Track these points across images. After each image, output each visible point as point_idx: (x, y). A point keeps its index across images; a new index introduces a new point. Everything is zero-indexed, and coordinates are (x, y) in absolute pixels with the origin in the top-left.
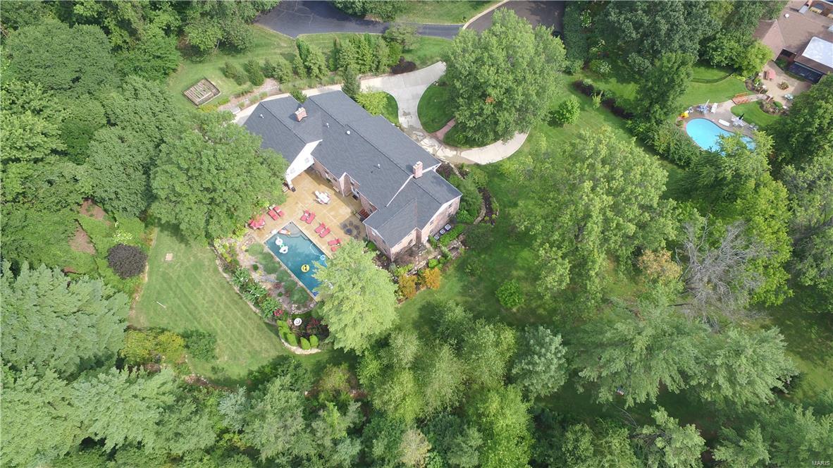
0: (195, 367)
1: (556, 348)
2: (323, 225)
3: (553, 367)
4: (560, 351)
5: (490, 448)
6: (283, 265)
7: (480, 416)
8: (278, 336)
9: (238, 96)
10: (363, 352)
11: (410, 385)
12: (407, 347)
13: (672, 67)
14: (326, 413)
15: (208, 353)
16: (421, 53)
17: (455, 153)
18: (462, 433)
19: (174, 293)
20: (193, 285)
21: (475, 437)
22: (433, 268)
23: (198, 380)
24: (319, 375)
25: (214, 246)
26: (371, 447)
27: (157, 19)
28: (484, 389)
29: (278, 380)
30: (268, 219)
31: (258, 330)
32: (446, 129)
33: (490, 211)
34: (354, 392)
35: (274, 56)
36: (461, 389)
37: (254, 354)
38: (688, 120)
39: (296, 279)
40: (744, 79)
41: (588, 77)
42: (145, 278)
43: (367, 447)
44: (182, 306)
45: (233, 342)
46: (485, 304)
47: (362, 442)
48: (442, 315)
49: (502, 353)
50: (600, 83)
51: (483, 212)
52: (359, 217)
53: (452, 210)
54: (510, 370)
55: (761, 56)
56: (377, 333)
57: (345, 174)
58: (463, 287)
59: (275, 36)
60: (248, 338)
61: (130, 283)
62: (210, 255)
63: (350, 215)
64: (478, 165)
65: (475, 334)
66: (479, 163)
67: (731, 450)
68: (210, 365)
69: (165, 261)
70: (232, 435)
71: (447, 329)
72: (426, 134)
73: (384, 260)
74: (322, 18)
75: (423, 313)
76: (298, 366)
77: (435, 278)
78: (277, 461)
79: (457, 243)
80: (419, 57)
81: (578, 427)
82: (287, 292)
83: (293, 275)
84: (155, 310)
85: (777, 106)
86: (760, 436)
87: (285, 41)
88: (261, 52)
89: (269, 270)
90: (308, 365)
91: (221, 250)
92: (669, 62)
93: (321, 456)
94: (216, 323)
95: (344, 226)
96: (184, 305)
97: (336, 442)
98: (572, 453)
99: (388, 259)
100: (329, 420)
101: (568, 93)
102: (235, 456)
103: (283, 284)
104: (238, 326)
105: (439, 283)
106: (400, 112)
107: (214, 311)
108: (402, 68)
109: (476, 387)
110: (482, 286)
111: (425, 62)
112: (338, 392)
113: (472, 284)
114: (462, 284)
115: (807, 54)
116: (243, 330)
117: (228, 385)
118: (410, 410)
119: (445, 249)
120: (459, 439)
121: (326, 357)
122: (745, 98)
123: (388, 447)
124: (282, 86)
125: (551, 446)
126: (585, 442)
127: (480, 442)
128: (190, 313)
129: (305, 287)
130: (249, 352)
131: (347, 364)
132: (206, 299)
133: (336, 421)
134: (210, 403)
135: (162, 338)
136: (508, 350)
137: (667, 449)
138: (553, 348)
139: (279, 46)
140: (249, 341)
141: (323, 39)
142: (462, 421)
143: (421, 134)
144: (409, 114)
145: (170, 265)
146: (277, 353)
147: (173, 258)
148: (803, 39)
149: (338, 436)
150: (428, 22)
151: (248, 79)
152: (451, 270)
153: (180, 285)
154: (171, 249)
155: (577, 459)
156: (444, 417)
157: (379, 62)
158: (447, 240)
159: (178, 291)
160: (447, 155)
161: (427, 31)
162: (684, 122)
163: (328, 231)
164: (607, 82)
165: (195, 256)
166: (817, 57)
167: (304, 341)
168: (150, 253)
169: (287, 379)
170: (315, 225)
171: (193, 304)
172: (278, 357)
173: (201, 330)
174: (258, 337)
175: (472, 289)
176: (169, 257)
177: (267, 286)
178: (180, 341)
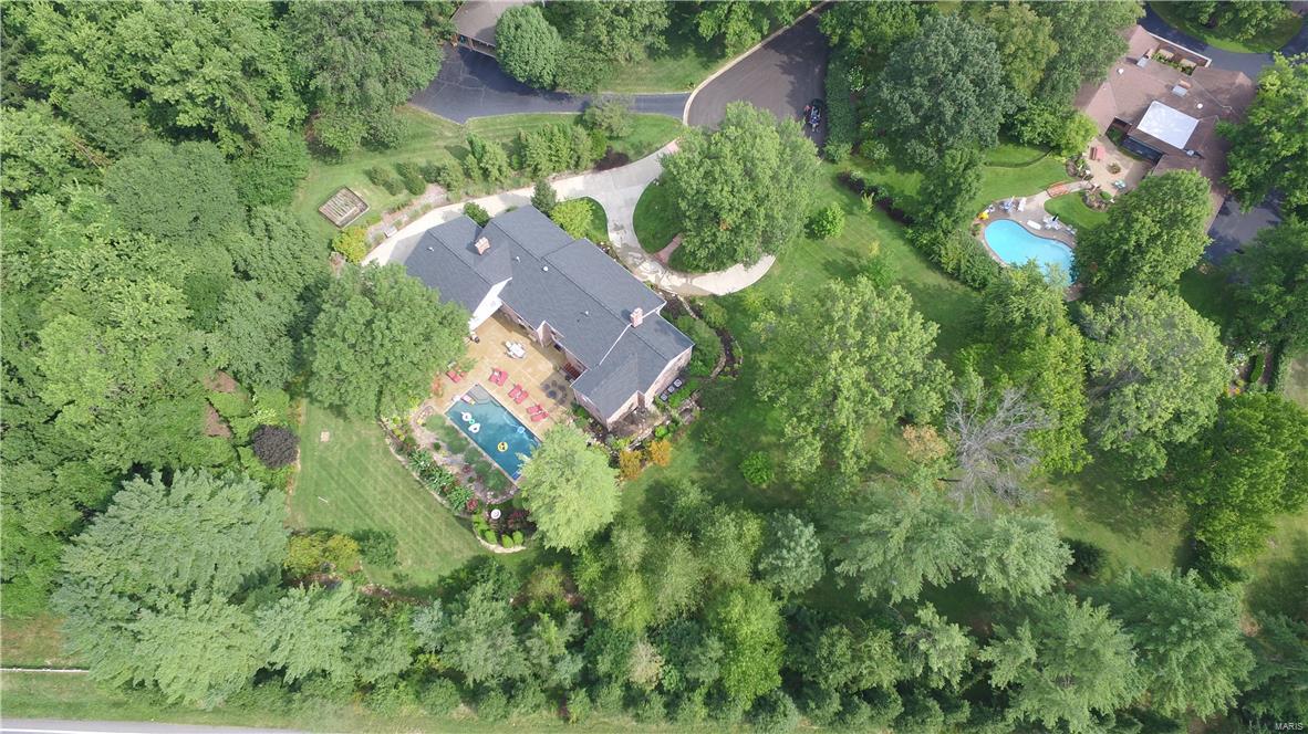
0: (373, 575)
1: (808, 541)
2: (518, 387)
3: (805, 563)
4: (811, 545)
5: (733, 660)
6: (472, 441)
7: (721, 622)
8: (473, 532)
9: (393, 211)
10: (579, 551)
11: (638, 591)
12: (633, 545)
13: (957, 169)
14: (540, 628)
15: (389, 558)
16: (634, 139)
17: (684, 280)
18: (701, 643)
19: (337, 482)
20: (359, 472)
21: (715, 647)
22: (661, 438)
23: (378, 590)
24: (526, 578)
25: (381, 420)
26: (595, 663)
27: (277, 114)
28: (726, 588)
29: (479, 588)
30: (445, 380)
31: (447, 525)
32: (671, 248)
33: (731, 359)
34: (570, 596)
35: (437, 152)
36: (698, 591)
37: (444, 555)
38: (987, 222)
39: (490, 460)
40: (1064, 160)
41: (857, 165)
42: (298, 465)
43: (590, 662)
44: (349, 500)
45: (417, 543)
46: (727, 481)
47: (584, 658)
48: (673, 499)
49: (746, 547)
50: (874, 174)
51: (723, 360)
52: (565, 374)
53: (683, 363)
54: (756, 565)
55: (1083, 133)
56: (596, 529)
57: (544, 323)
58: (699, 461)
59: (436, 122)
60: (435, 536)
61: (281, 474)
62: (377, 432)
63: (552, 371)
64: (714, 297)
65: (713, 524)
66: (716, 293)
67: (998, 650)
68: (391, 572)
69: (320, 443)
70: (428, 656)
71: (681, 516)
72: (646, 255)
73: (600, 431)
74: (497, 93)
75: (651, 495)
76: (500, 569)
77: (664, 451)
78: (487, 684)
79: (690, 403)
80: (632, 145)
81: (835, 630)
82: (479, 477)
83: (485, 454)
84: (315, 507)
85: (1103, 197)
86: (1028, 634)
87: (450, 130)
88: (418, 146)
89: (455, 449)
90: (511, 566)
91: (391, 426)
92: (953, 161)
93: (536, 676)
94: (394, 519)
95: (545, 387)
96: (352, 499)
97: (554, 660)
98: (827, 660)
99: (604, 428)
100: (545, 636)
101: (832, 190)
102: (438, 681)
103: (473, 466)
104: (422, 522)
105: (668, 458)
106: (610, 225)
107: (389, 504)
108: (611, 161)
109: (716, 586)
110: (723, 455)
111: (642, 150)
112: (551, 598)
113: (710, 455)
114: (698, 456)
115: (1143, 127)
116: (428, 527)
117: (418, 596)
118: (639, 619)
119: (675, 414)
120: (697, 650)
121: (534, 555)
122: (1063, 188)
123: (616, 663)
124: (450, 195)
125: (807, 651)
126: (842, 646)
127: (721, 653)
128: (360, 507)
129: (501, 469)
130: (437, 553)
131: (560, 565)
132: (379, 489)
133: (553, 636)
134: (401, 620)
135: (331, 543)
136: (753, 543)
137: (931, 651)
138: (803, 542)
139: (442, 137)
140: (436, 540)
141: (501, 124)
142: (701, 627)
143: (640, 255)
144: (622, 227)
145: (327, 447)
146: (473, 554)
147: (330, 437)
148: (1140, 104)
149: (556, 653)
150: (643, 91)
151: (403, 186)
152: (683, 438)
153: (343, 473)
154: (326, 427)
155: (833, 666)
156: (679, 623)
157: (579, 157)
158: (677, 400)
159: (341, 481)
160: (675, 284)
161: (642, 105)
162: (982, 227)
163: (526, 394)
164: (883, 172)
165: (358, 434)
166: (1156, 130)
167: (506, 539)
168: (299, 432)
169: (490, 586)
170: (508, 387)
171: (362, 496)
172: (475, 558)
173: (376, 529)
174: (448, 535)
175: (710, 462)
176: (325, 436)
177: (453, 470)
178: (353, 545)
